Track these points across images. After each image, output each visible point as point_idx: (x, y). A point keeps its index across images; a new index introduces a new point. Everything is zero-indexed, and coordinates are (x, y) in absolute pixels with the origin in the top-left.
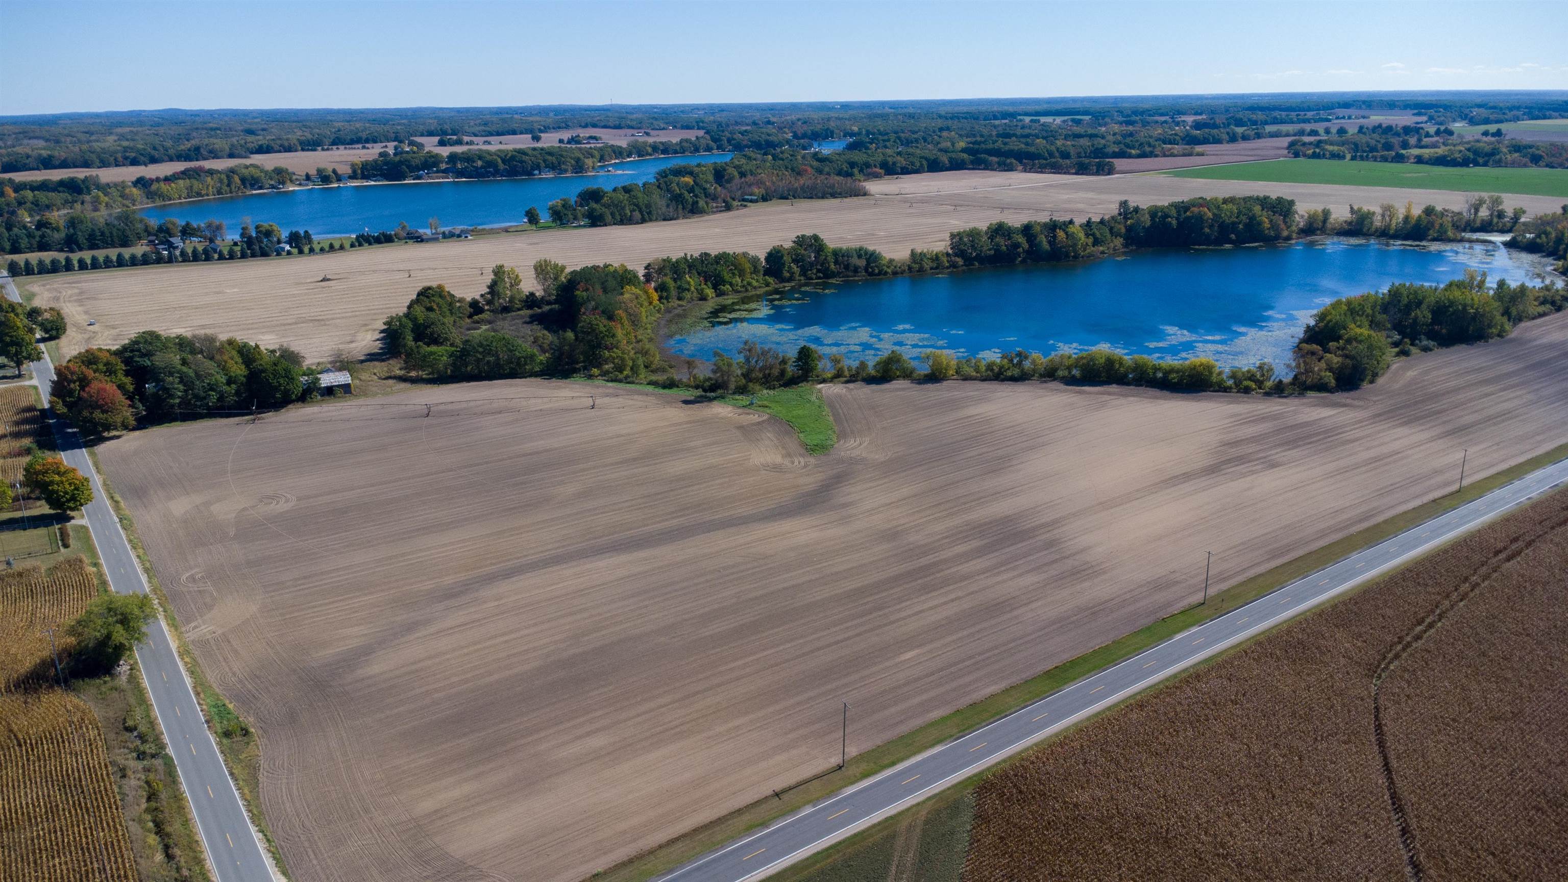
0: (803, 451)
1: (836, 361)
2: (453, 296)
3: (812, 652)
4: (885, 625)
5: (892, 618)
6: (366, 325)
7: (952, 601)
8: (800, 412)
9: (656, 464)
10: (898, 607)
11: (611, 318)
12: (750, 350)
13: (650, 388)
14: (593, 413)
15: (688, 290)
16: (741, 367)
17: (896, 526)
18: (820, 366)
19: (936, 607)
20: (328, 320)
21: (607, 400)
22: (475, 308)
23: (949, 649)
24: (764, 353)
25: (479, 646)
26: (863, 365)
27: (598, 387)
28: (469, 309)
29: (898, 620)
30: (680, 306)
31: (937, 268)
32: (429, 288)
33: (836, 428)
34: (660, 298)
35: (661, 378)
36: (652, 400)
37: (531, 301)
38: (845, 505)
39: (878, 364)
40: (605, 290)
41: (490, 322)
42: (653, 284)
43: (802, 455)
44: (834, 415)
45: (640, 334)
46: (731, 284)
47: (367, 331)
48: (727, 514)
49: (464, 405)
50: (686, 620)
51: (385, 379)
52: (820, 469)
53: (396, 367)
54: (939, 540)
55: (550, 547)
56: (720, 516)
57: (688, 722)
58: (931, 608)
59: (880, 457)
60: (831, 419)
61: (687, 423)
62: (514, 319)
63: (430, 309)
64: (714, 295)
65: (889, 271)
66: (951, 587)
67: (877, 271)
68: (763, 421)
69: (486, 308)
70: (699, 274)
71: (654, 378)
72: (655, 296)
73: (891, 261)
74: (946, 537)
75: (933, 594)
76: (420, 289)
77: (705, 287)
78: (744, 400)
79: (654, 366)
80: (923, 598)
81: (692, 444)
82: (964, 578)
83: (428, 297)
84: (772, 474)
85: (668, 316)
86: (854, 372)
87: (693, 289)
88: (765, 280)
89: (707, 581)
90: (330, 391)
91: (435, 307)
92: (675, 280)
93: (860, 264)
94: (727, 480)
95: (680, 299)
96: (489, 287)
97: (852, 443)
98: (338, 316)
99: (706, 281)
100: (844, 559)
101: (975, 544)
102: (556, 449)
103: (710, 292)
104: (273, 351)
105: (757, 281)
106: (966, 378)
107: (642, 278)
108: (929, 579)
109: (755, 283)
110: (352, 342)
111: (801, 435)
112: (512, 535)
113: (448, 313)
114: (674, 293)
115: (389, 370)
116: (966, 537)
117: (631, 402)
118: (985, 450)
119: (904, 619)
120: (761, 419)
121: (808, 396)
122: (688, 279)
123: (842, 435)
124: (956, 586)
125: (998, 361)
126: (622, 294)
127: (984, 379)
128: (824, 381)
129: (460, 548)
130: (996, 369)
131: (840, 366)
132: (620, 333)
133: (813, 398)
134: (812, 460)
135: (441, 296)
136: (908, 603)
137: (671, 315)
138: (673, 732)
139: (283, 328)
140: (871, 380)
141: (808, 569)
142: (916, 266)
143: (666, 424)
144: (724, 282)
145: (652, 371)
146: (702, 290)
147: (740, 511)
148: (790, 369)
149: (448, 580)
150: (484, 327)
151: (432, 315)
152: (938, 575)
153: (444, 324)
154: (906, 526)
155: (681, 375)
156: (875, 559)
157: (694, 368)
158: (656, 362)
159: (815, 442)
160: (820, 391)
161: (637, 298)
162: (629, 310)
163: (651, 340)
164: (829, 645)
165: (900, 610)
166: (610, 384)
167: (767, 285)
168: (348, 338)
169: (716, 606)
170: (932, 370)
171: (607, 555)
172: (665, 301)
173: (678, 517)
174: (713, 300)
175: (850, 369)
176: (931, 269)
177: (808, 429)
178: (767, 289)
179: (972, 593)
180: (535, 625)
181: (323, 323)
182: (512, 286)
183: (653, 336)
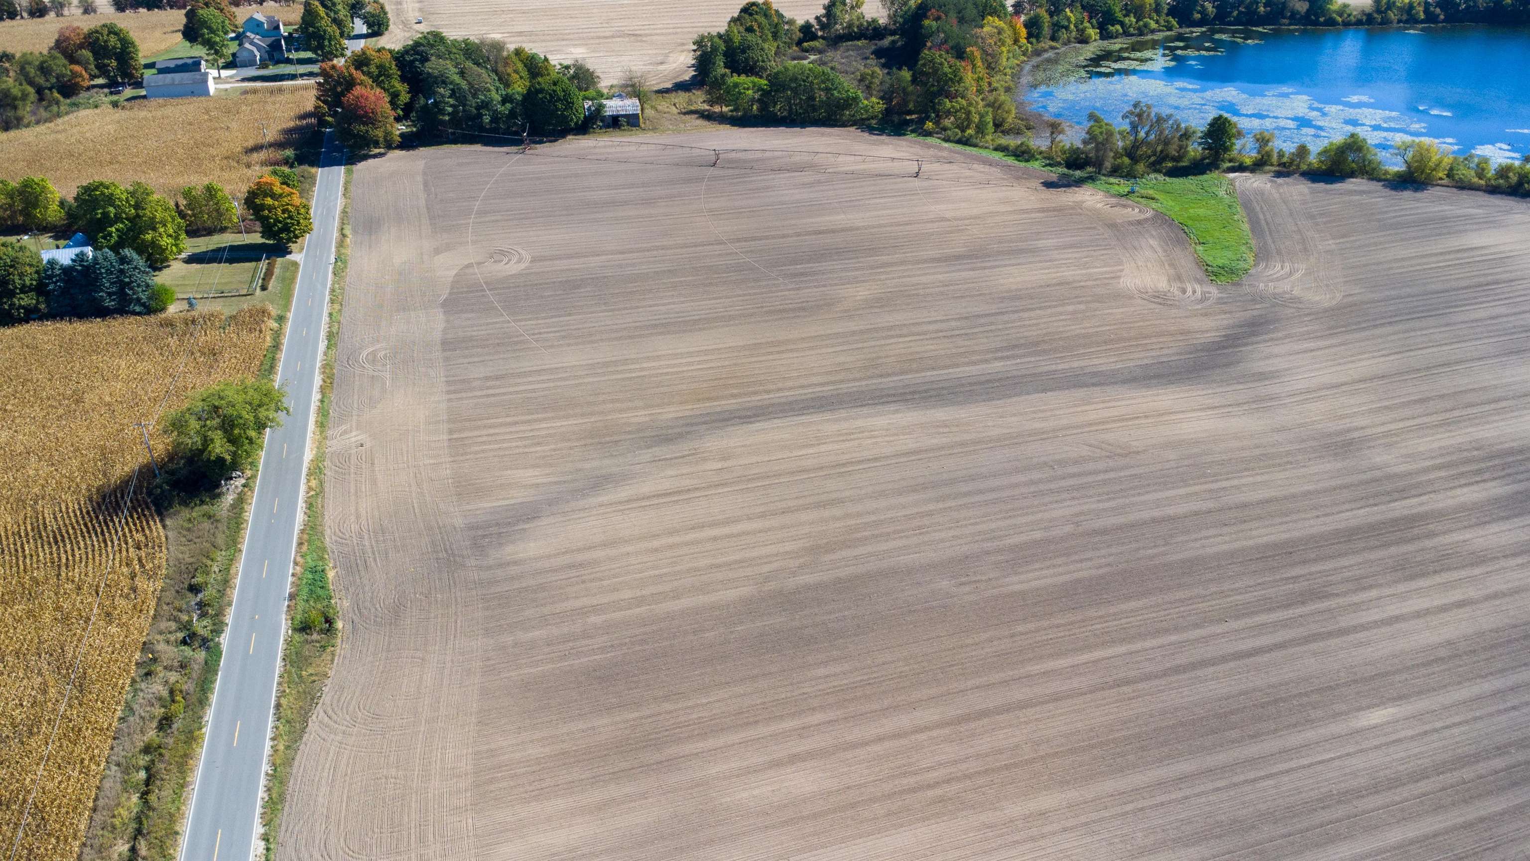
0: (1200, 274)
1: (1262, 141)
2: (782, 16)
3: (1193, 666)
4: (1330, 635)
5: (1345, 621)
6: (683, 44)
7: (1461, 604)
8: (1201, 212)
9: (985, 268)
10: (1356, 598)
11: (960, 54)
12: (1140, 116)
13: (998, 156)
14: (916, 183)
15: (1067, 28)
16: (1124, 138)
17: (1349, 431)
18: (1238, 144)
19: (1427, 612)
20: (646, 35)
21: (936, 166)
22: (807, 31)
23: (1457, 719)
24: (1160, 120)
25: (676, 539)
26: (1303, 151)
27: (929, 147)
28: (798, 33)
29: (1355, 629)
30: (1052, 48)
31: (1406, 22)
32: (753, 4)
33: (1253, 242)
34: (1030, 36)
35: (1012, 142)
36: (995, 172)
37: (873, 32)
38: (1262, 377)
39: (1325, 152)
40: (962, 20)
41: (820, 52)
42: (1023, 18)
43: (1199, 281)
44: (1250, 221)
45: (998, 81)
46: (1122, 24)
47: (682, 51)
48: (1076, 364)
49: (759, 155)
50: (988, 553)
51: (685, 114)
52: (1225, 307)
53: (699, 99)
54: (1426, 470)
55: (815, 380)
56: (1066, 366)
57: (958, 779)
58: (1418, 615)
59: (1323, 299)
60: (1246, 227)
61: (1042, 210)
62: (848, 50)
63: (750, 30)
64: (1098, 38)
65: (1339, 19)
66: (1455, 575)
67: (1322, 19)
68: (1146, 220)
69: (820, 33)
70: (1083, 7)
71: (1004, 141)
72: (1024, 32)
73: (1346, 6)
74: (1440, 467)
75: (1422, 583)
76: (741, 6)
77: (1088, 25)
78: (1123, 186)
79: (1006, 126)
80: (1401, 588)
81: (1041, 243)
82: (1479, 559)
83: (751, 15)
84: (1153, 306)
85: (1036, 60)
86: (1285, 160)
87: (1072, 26)
88: (1167, 21)
89: (1032, 482)
90: (615, 123)
91: (756, 27)
92: (1051, 14)
93: (1300, 9)
94: (1082, 307)
95: (1053, 38)
96: (825, 8)
97: (1277, 269)
98: (659, 31)
99: (1091, 18)
100: (1259, 479)
101: (1496, 489)
102: (857, 229)
103: (1093, 33)
104: (567, 67)
105: (1157, 22)
106: (1463, 186)
107: (1010, 9)
108: (1410, 547)
109: (1153, 25)
110: (662, 63)
111: (1200, 248)
112: (771, 353)
113: (770, 36)
114: (1046, 30)
115: (690, 102)
116: (1479, 472)
117: (968, 173)
118: (1503, 310)
119: (1364, 627)
120: (1142, 217)
121: (1214, 189)
122: (1069, 13)
123: (1262, 255)
124: (1463, 573)
125: (1517, 163)
126: (982, 27)
127: (1493, 190)
128: (1241, 168)
129: (699, 362)
130: (1514, 179)
131: (1267, 148)
132: (969, 78)
133: (1222, 193)
134: (1214, 291)
135: (766, 16)
136: (1374, 593)
137: (1040, 59)
138: (930, 793)
139: (597, 41)
140: (1314, 175)
141: (1197, 488)
142: (1378, 17)
143: (1010, 209)
144: (1114, 21)
145: (1003, 132)
146: (1083, 30)
147: (1096, 361)
148: (1195, 150)
149: (670, 413)
150: (812, 57)
151: (750, 37)
152: (1428, 543)
153: (762, 49)
154: (1368, 432)
155: (1039, 142)
156: (1311, 487)
157: (1060, 133)
158: (1010, 120)
159: (1220, 262)
160: (1233, 180)
161: (999, 33)
162: (987, 48)
163: (1008, 90)
164: (1224, 659)
165: (1356, 607)
166: (946, 145)
167: (1170, 29)
168: (660, 59)
169: (1038, 535)
170: (1409, 166)
171: (893, 407)
172: (1034, 40)
173: (1002, 358)
174: (1095, 44)
175: (1281, 154)
176: (1399, 21)
177: (1211, 240)
178: (1169, 33)
179: (1495, 596)
180: (763, 515)
181: (639, 38)
182: (852, 8)
183: (1012, 84)
